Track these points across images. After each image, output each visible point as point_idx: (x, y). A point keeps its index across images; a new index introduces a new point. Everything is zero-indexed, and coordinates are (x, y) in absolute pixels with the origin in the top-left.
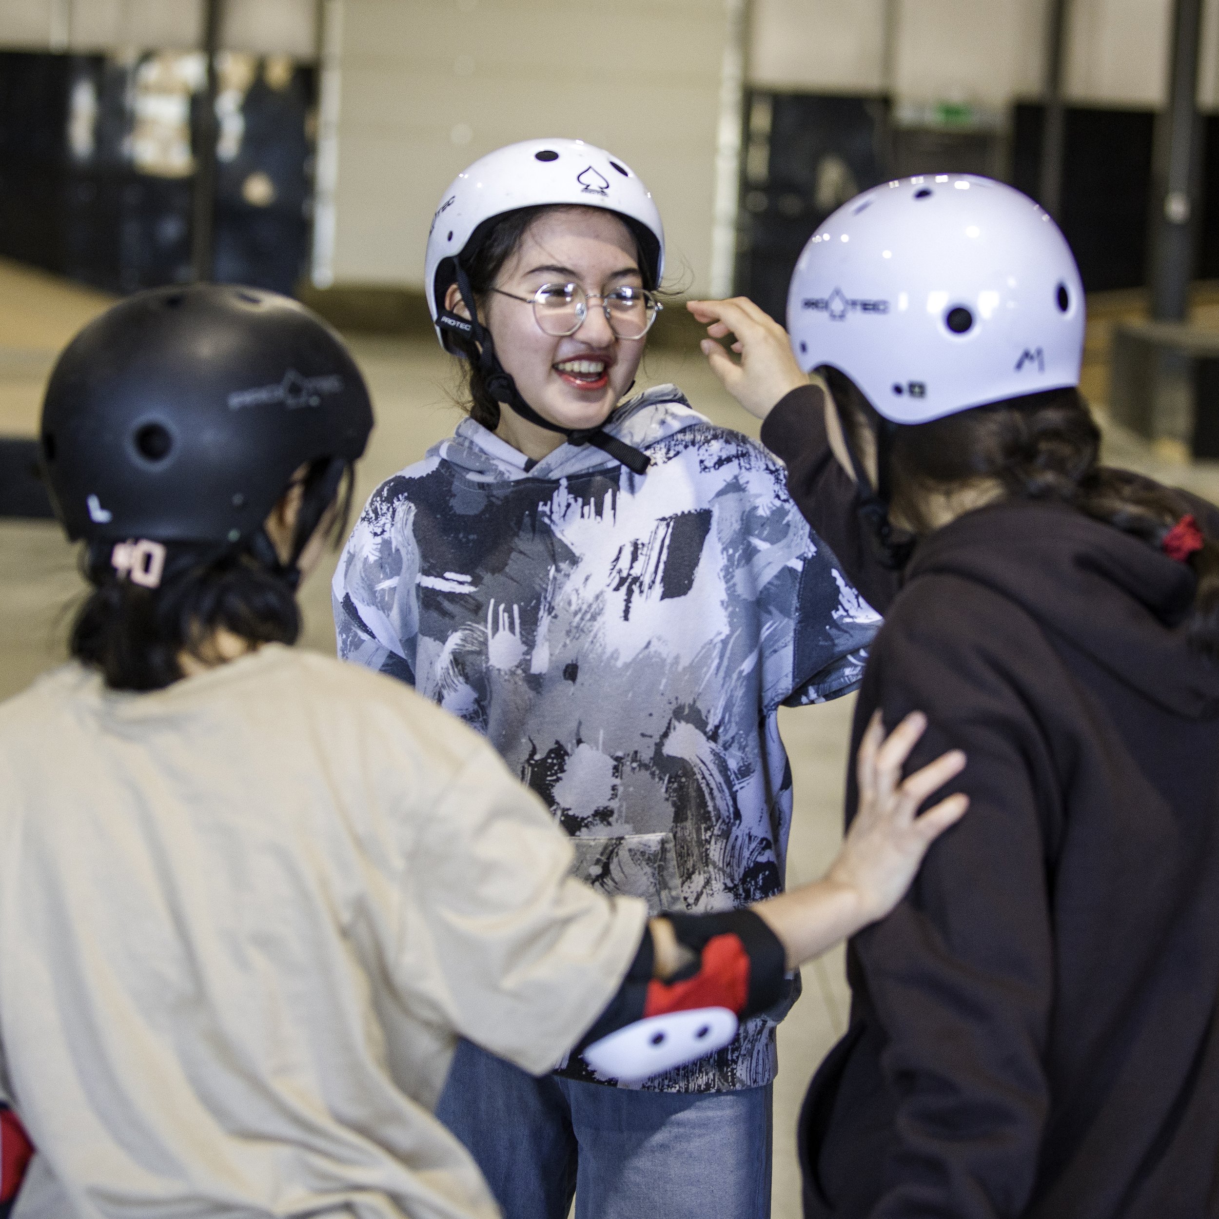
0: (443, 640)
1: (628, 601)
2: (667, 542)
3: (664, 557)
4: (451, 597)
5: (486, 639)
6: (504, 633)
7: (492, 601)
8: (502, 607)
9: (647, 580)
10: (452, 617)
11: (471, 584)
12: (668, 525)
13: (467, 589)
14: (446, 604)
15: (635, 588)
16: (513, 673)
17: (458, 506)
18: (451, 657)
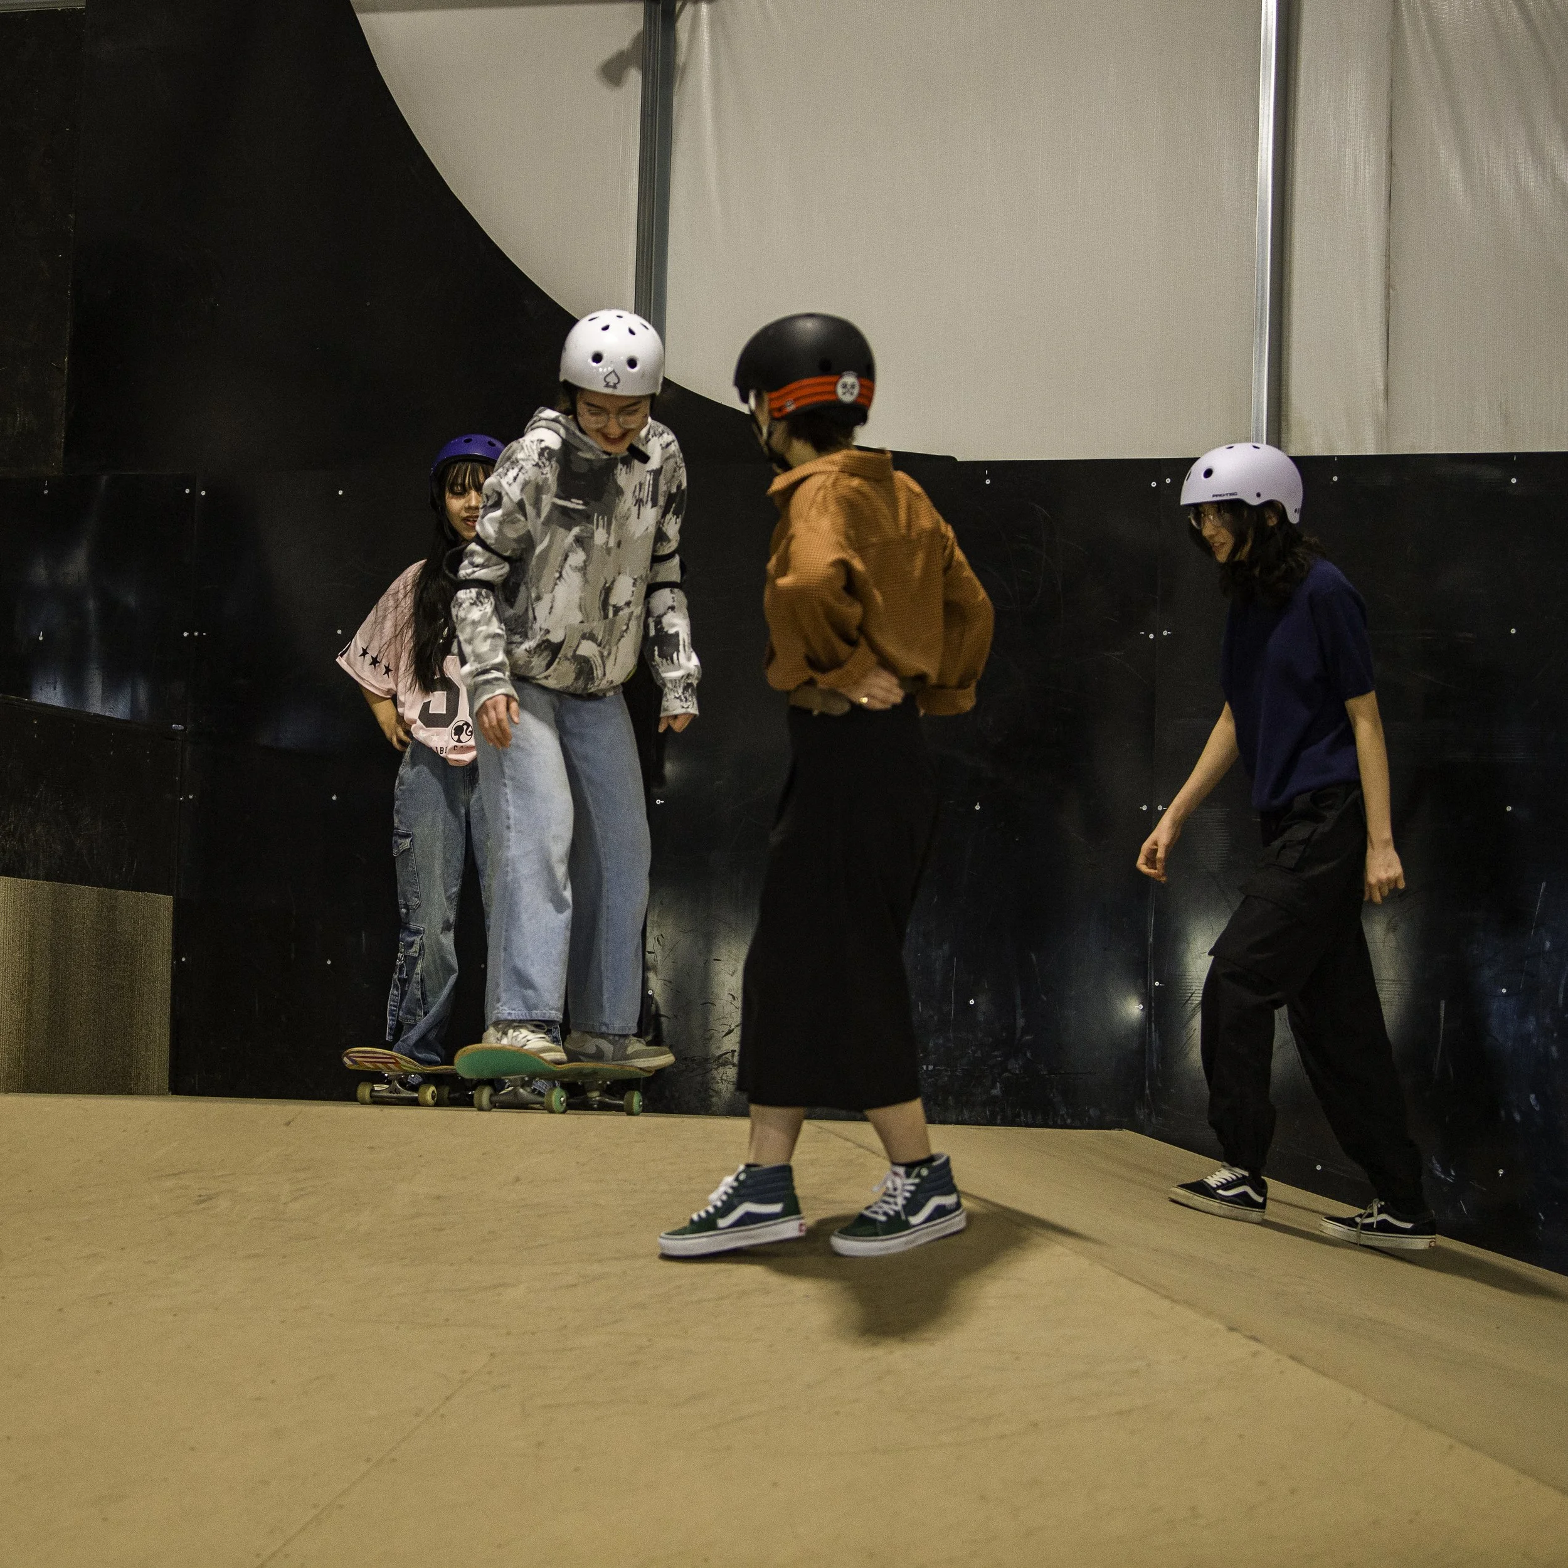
0: (570, 530)
1: (639, 510)
2: (651, 482)
3: (651, 489)
4: (574, 510)
5: (593, 532)
6: (600, 529)
7: (596, 515)
8: (600, 517)
9: (645, 500)
10: (574, 519)
11: (583, 505)
12: (650, 474)
13: (581, 507)
14: (571, 513)
15: (641, 504)
16: (602, 547)
17: (575, 468)
18: (574, 538)
